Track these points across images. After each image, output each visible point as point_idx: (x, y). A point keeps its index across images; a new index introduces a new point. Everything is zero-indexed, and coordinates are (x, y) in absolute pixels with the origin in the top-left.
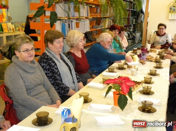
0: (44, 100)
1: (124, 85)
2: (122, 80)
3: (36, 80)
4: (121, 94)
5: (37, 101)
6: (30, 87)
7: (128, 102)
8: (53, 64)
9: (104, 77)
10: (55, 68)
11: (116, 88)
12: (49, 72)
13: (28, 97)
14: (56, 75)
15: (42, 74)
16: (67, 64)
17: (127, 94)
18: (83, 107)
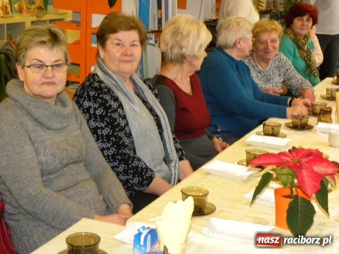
0: (87, 204)
1: (305, 173)
2: (301, 157)
3: (68, 148)
4: (297, 196)
5: (69, 203)
6: (51, 167)
7: (316, 219)
8: (115, 105)
9: (250, 148)
10: (120, 115)
11: (284, 178)
12: (103, 125)
13: (45, 191)
14: (122, 134)
15: (83, 134)
16: (151, 110)
17: (314, 195)
18: (190, 227)
